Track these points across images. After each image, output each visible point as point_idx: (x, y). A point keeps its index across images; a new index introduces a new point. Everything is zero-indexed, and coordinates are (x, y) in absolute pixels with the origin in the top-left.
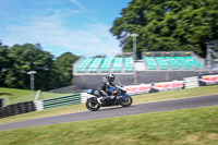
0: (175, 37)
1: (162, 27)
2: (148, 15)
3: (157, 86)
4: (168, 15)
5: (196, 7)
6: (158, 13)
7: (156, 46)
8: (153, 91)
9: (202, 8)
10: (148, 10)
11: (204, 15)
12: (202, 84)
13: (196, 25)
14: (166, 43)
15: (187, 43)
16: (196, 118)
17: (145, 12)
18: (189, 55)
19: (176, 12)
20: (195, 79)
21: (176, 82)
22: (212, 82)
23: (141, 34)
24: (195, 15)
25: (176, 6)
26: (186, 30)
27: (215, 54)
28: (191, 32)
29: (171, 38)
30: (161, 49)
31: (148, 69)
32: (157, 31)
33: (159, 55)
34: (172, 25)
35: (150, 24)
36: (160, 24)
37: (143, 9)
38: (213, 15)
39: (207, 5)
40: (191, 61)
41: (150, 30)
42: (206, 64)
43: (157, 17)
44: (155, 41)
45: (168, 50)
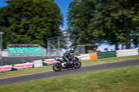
0: (28, 35)
1: (20, 28)
2: (11, 20)
3: (16, 66)
4: (24, 21)
6: (17, 19)
7: (16, 40)
8: (13, 69)
9: (45, 18)
10: (11, 17)
11: (46, 22)
12: (44, 64)
13: (41, 27)
14: (22, 39)
15: (36, 39)
16: (39, 86)
17: (9, 18)
18: (37, 47)
19: (29, 19)
20: (40, 61)
21: (28, 63)
22: (51, 63)
23: (6, 33)
24: (40, 22)
25: (29, 16)
26: (35, 31)
27: (52, 46)
28: (38, 32)
29: (25, 36)
30: (19, 42)
31: (10, 56)
32: (17, 31)
33: (18, 47)
34: (26, 27)
35: (12, 26)
36: (18, 26)
37: (7, 16)
38: (52, 22)
39: (48, 15)
40: (38, 50)
41: (12, 30)
42: (47, 52)
43: (17, 22)
44: (15, 37)
45: (23, 43)
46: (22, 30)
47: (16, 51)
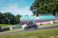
2: (40, 5)
3: (42, 23)
4: (45, 5)
5: (52, 2)
6: (42, 4)
9: (54, 3)
10: (40, 3)
11: (55, 5)
12: (54, 23)
15: (50, 12)
18: (51, 15)
19: (47, 4)
20: (52, 21)
21: (47, 22)
22: (57, 22)
23: (38, 10)
24: (52, 5)
25: (47, 2)
26: (50, 8)
27: (57, 15)
28: (51, 9)
29: (46, 11)
31: (40, 19)
32: (42, 9)
33: (43, 15)
34: (46, 7)
35: (40, 7)
37: (38, 3)
39: (55, 2)
40: (51, 17)
41: (40, 9)
42: (55, 17)
44: (42, 12)
45: (45, 14)
46: (44, 8)
47: (42, 17)
